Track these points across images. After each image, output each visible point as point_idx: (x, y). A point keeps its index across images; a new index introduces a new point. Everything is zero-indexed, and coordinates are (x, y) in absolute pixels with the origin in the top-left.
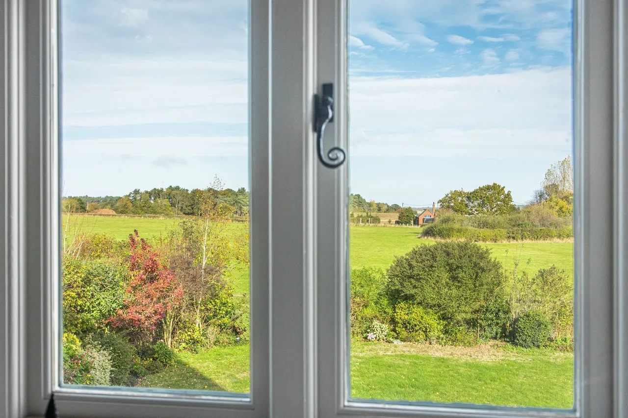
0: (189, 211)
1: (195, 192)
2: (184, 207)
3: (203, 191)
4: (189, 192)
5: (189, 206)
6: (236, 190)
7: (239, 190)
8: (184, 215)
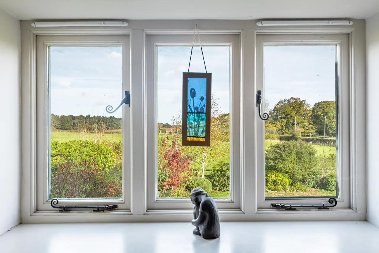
0: (59, 127)
1: (63, 117)
2: (57, 125)
3: (67, 116)
4: (60, 117)
5: (60, 124)
6: (85, 116)
7: (87, 116)
8: (56, 129)
